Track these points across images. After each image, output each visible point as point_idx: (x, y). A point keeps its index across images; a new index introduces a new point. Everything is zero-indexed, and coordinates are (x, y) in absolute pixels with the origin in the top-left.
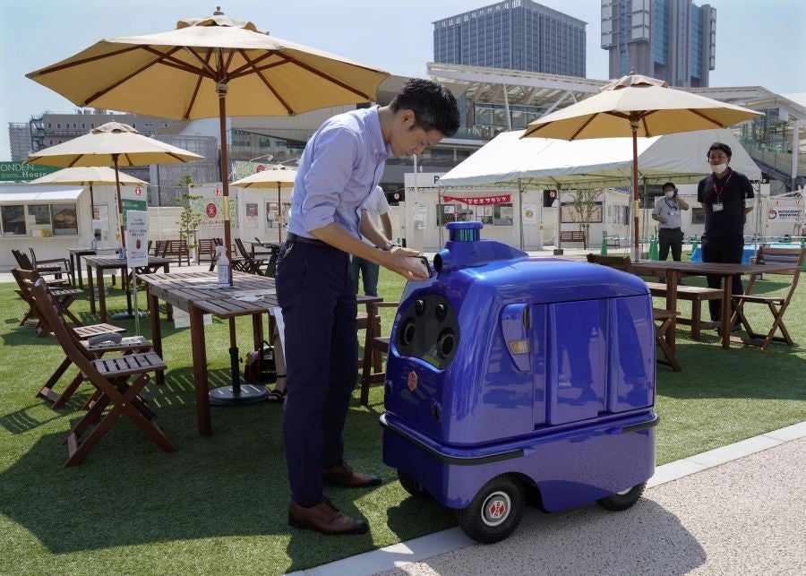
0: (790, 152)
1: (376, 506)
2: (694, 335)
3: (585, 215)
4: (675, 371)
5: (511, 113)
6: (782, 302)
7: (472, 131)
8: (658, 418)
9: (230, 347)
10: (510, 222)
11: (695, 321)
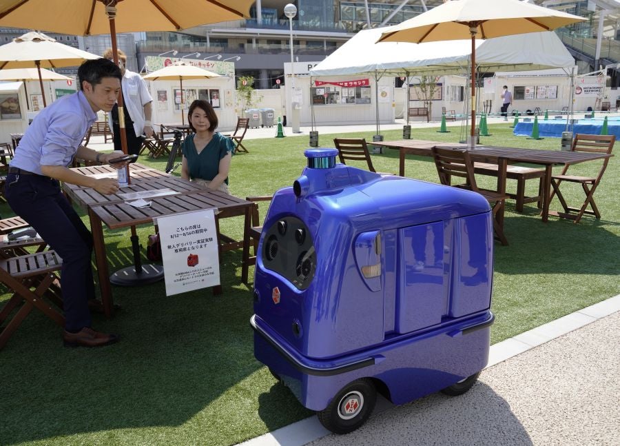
0: (595, 37)
1: (249, 393)
2: (519, 209)
3: (428, 94)
4: (503, 245)
5: (370, 10)
6: (593, 182)
7: (338, 25)
8: (494, 318)
9: (131, 236)
10: (368, 101)
11: (520, 196)
